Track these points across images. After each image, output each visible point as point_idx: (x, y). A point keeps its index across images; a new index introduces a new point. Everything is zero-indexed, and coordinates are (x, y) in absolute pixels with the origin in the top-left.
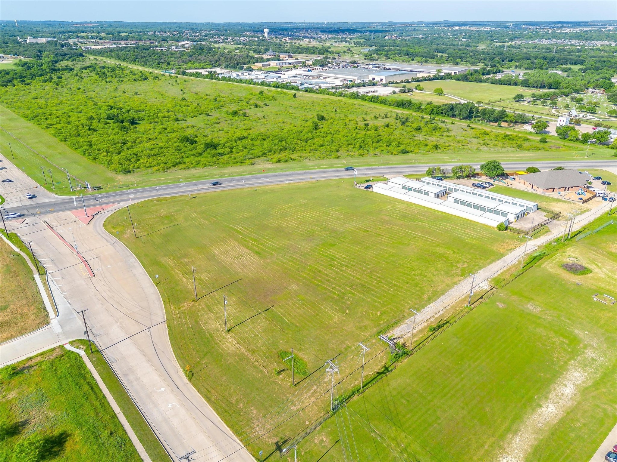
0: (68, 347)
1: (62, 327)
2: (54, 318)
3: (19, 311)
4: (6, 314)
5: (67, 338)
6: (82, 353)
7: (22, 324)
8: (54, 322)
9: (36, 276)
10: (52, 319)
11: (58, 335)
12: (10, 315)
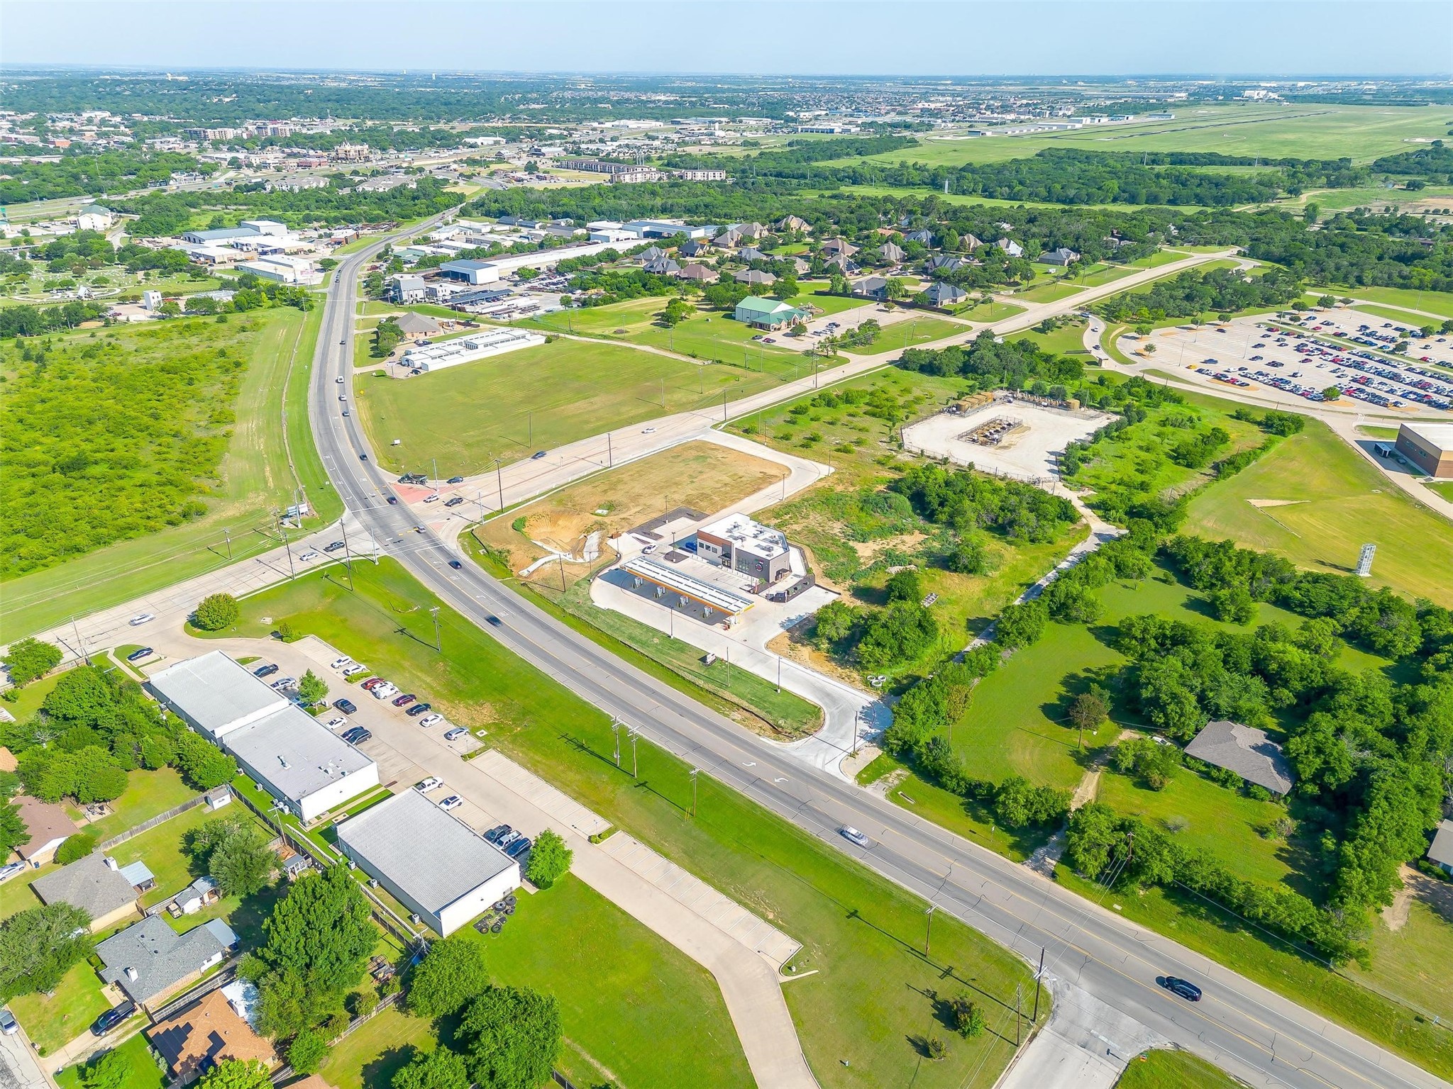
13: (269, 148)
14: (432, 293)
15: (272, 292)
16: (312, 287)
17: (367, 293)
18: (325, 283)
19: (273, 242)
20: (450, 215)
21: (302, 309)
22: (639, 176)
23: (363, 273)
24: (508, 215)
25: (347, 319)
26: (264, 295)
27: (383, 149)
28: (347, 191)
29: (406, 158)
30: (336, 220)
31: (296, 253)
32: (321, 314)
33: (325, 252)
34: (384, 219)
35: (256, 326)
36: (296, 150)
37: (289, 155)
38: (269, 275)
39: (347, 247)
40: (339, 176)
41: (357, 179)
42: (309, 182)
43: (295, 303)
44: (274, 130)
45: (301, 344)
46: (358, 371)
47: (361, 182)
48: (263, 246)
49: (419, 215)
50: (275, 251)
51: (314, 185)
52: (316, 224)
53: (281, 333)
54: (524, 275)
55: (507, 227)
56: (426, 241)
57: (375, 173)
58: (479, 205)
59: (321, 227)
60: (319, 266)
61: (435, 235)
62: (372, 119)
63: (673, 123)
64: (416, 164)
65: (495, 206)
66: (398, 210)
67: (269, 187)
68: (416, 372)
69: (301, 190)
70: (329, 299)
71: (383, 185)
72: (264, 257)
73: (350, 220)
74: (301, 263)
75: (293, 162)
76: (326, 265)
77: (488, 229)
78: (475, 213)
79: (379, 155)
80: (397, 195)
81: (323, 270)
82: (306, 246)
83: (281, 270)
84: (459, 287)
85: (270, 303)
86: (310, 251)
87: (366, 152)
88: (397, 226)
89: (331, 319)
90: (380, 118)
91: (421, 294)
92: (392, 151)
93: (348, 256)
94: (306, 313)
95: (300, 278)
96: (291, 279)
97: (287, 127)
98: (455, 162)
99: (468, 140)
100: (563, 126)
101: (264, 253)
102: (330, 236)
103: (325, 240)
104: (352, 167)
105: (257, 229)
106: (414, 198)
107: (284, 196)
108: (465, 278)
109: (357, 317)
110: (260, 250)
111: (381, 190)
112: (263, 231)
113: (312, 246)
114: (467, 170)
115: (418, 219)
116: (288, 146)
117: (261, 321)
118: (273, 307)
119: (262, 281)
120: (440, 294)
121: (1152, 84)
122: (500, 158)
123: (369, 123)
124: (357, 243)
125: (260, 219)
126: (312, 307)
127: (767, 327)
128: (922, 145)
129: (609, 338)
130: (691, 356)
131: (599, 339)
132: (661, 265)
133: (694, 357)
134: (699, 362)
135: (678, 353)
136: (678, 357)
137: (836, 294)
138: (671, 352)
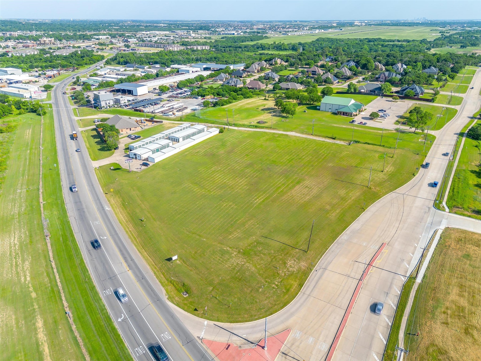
0: (447, 210)
1: (441, 221)
2: (441, 229)
3: (458, 246)
4: (468, 250)
5: (444, 214)
6: (444, 203)
7: (462, 236)
8: (442, 227)
9: (419, 280)
10: (442, 229)
11: (447, 219)
12: (466, 247)
13: (9, 41)
14: (117, 102)
15: (19, 105)
16: (42, 101)
17: (76, 103)
18: (49, 97)
19: (15, 78)
20: (102, 63)
21: (39, 115)
22: (175, 48)
23: (69, 92)
24: (129, 63)
25: (71, 121)
26: (13, 107)
27: (60, 40)
28: (48, 55)
29: (72, 43)
30: (46, 67)
31: (28, 83)
32: (52, 117)
33: (45, 82)
34: (70, 66)
35: (10, 129)
36: (21, 41)
37: (18, 43)
38: (15, 95)
39: (55, 79)
40: (43, 50)
41: (52, 51)
42: (29, 52)
43: (34, 111)
44: (10, 34)
45: (44, 141)
46: (96, 164)
47: (54, 52)
48: (10, 80)
49: (86, 64)
50: (17, 82)
51: (32, 53)
52: (36, 69)
53: (28, 133)
54: (162, 90)
55: (132, 69)
56: (96, 75)
57: (59, 48)
58: (114, 59)
59: (39, 71)
60: (43, 89)
61: (99, 72)
62: (51, 31)
63: (172, 32)
64: (76, 45)
65: (122, 60)
66: (76, 62)
67: (10, 55)
68: (145, 164)
69: (26, 55)
70: (54, 108)
71: (65, 53)
72: (10, 85)
73: (53, 67)
74: (33, 88)
75: (21, 45)
76: (47, 88)
77: (124, 69)
78: (112, 63)
79: (58, 42)
80: (73, 55)
81: (46, 91)
82: (34, 79)
83: (22, 92)
84: (131, 98)
85: (18, 112)
86: (36, 82)
87: (53, 41)
88: (77, 69)
89: (60, 121)
90: (55, 31)
91: (112, 103)
92: (64, 41)
93: (57, 83)
94: (42, 117)
95: (34, 96)
96: (28, 96)
97: (16, 34)
98: (93, 44)
99: (95, 37)
100: (131, 33)
101: (11, 83)
102: (45, 74)
103: (42, 76)
104: (49, 47)
105: (6, 72)
106: (82, 57)
107: (18, 58)
108: (130, 92)
109: (76, 118)
110: (8, 82)
111: (64, 54)
112: (9, 72)
113: (37, 79)
114: (100, 47)
115: (86, 66)
116: (18, 39)
117: (13, 124)
118: (20, 114)
119: (11, 98)
120: (122, 102)
121: (320, 22)
122: (112, 43)
123: (51, 33)
124: (60, 77)
125: (7, 67)
126: (45, 113)
127: (350, 114)
128: (271, 38)
129: (260, 128)
130: (331, 138)
131: (253, 128)
132: (233, 82)
133: (334, 139)
134: (342, 143)
135: (319, 136)
136: (323, 139)
137: (351, 93)
138: (313, 135)
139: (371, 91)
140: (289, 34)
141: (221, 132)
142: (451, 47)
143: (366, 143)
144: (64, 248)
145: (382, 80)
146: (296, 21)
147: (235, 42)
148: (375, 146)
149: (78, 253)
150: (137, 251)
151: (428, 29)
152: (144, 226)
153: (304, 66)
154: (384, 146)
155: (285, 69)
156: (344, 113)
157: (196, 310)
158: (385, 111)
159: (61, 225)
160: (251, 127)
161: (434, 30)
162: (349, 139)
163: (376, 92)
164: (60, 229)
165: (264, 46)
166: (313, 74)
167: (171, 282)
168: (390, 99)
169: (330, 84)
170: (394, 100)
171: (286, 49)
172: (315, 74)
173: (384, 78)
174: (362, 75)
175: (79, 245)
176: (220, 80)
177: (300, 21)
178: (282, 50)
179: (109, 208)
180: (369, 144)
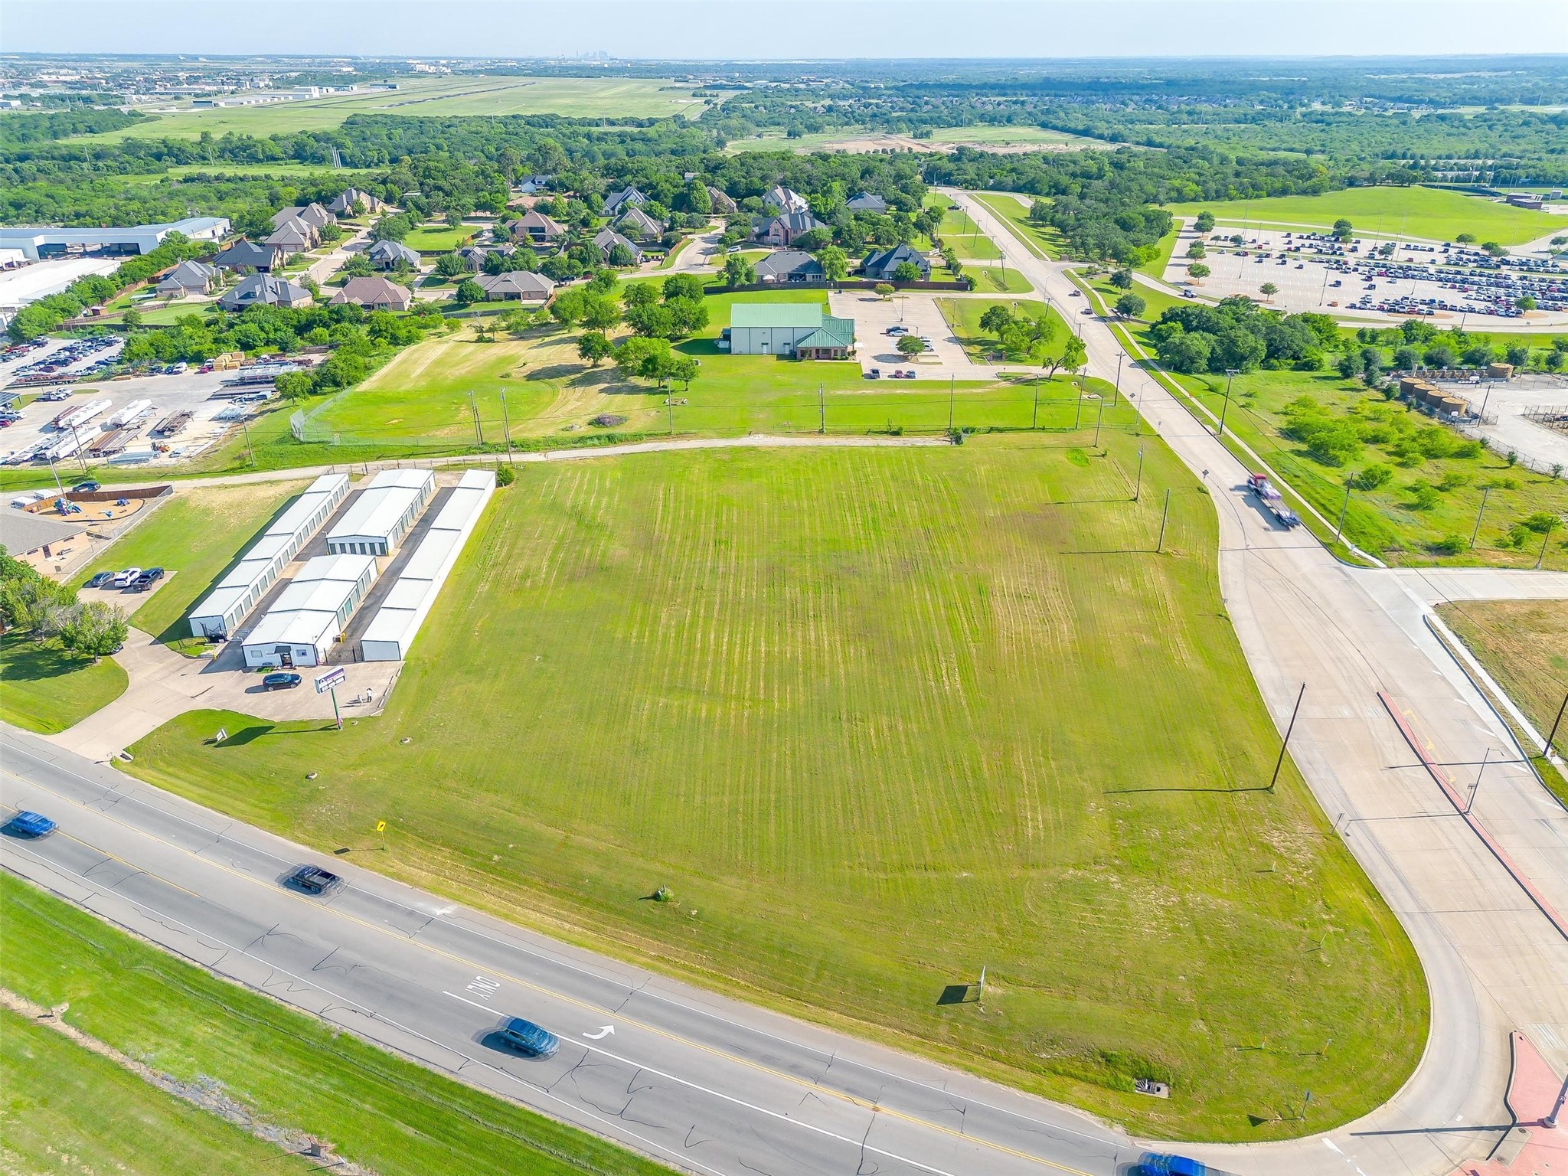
0: (1378, 562)
1: (1403, 593)
2: (1429, 615)
5: (1387, 576)
6: (1353, 549)
8: (1426, 608)
10: (1433, 615)
11: (1408, 586)
12: (1529, 641)
127: (839, 353)
128: (160, 119)
129: (627, 440)
130: (886, 433)
131: (601, 446)
132: (269, 290)
133: (897, 433)
134: (931, 441)
135: (848, 433)
136: (870, 441)
137: (742, 288)
138: (827, 434)
139: (791, 276)
140: (222, 104)
141: (503, 480)
142: (759, 136)
143: (991, 430)
144: (483, 1162)
145: (776, 239)
146: (196, 58)
147: (24, 138)
148: (1024, 434)
149: (589, 1148)
150: (796, 1020)
151: (650, 86)
152: (697, 916)
153: (473, 214)
154: (1044, 429)
155: (412, 229)
156: (817, 351)
157: (1255, 1121)
158: (907, 330)
159: (314, 1070)
160: (589, 442)
161: (668, 89)
162: (937, 428)
163: (809, 278)
164: (337, 1088)
165: (179, 149)
166: (536, 239)
167: (1055, 1072)
168: (871, 294)
169: (625, 265)
170: (881, 297)
171: (273, 158)
172: (543, 239)
173: (782, 233)
174: (692, 230)
175: (545, 1115)
176: (190, 288)
177: (208, 57)
178: (259, 161)
179: (443, 905)
180: (1000, 431)
